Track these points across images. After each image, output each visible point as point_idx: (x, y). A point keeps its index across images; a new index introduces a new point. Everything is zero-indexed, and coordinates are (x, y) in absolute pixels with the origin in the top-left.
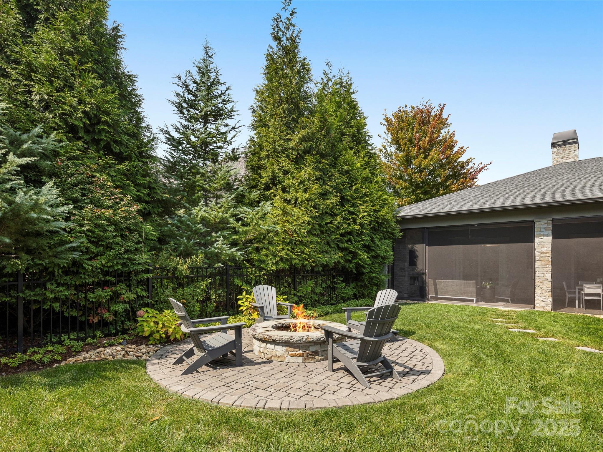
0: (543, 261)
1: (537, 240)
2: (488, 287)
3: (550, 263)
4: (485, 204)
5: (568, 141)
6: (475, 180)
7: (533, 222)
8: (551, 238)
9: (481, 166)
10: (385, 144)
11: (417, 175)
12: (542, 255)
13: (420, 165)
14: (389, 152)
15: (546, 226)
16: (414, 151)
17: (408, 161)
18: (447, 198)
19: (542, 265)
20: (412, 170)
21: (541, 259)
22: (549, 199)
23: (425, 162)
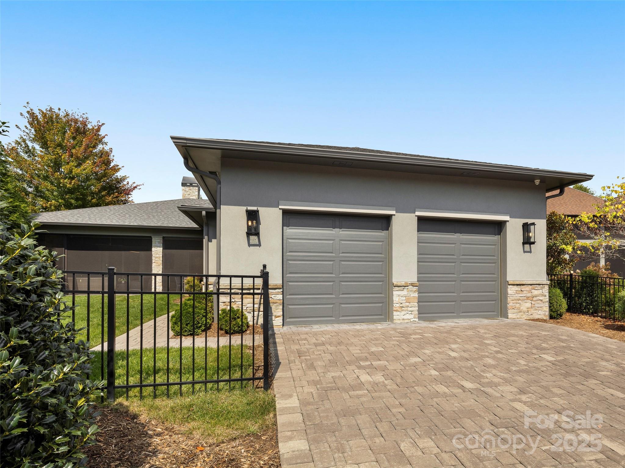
0: (157, 263)
1: (153, 249)
2: (123, 282)
3: (161, 264)
4: (117, 221)
5: (193, 185)
6: (129, 196)
7: (151, 237)
8: (162, 248)
9: (135, 185)
10: (25, 137)
11: (66, 181)
12: (156, 259)
13: (71, 172)
14: (30, 148)
15: (159, 241)
16: (65, 157)
17: (57, 165)
18: (89, 212)
19: (156, 266)
20: (61, 174)
21: (156, 262)
22: (159, 224)
23: (76, 171)
